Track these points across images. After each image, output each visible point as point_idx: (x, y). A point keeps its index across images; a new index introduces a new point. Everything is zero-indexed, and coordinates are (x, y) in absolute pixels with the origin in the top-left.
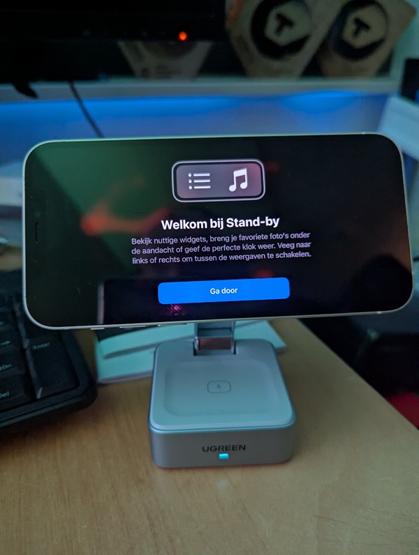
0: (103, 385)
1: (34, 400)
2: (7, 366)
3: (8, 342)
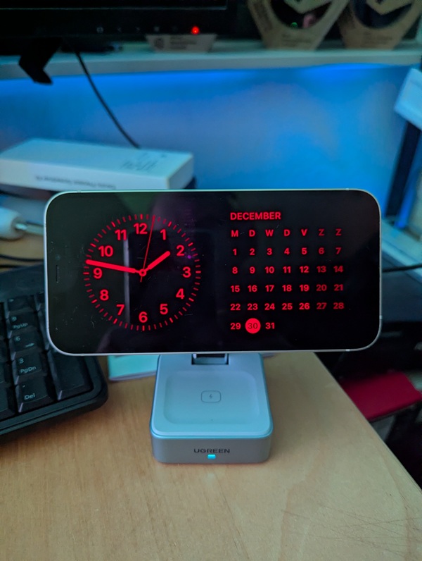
2: (32, 368)
3: (32, 344)
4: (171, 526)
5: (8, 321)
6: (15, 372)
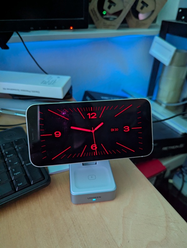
2: (19, 173)
3: (17, 163)
4: (82, 227)
5: (4, 154)
6: (11, 175)
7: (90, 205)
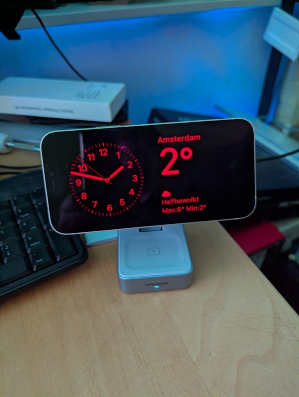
0: (89, 246)
1: (56, 262)
2: (38, 243)
3: (35, 227)
4: (136, 329)
5: (16, 213)
6: (27, 246)
7: (150, 295)
